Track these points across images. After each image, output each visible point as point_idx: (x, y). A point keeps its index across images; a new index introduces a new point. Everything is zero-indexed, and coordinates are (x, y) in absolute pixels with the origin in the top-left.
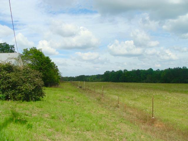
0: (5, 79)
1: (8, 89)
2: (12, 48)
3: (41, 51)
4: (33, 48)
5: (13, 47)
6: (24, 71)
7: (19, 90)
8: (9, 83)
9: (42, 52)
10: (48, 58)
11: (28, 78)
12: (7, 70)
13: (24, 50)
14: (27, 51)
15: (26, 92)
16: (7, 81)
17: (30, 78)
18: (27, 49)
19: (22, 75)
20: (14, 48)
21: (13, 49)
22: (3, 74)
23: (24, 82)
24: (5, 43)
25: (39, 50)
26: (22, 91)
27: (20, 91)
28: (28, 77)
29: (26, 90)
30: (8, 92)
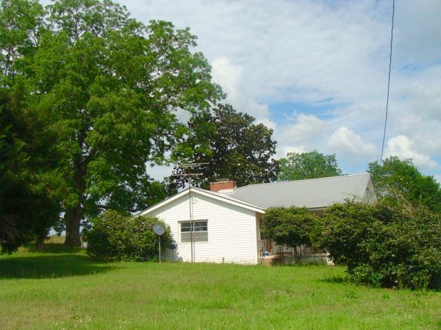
0: (381, 240)
1: (387, 262)
2: (329, 163)
3: (409, 164)
4: (391, 158)
5: (332, 158)
6: (417, 219)
7: (416, 263)
8: (389, 247)
9: (414, 165)
10: (429, 179)
11: (429, 235)
12: (380, 219)
13: (371, 165)
14: (378, 167)
15: (433, 268)
16: (386, 244)
17: (435, 233)
18: (376, 163)
19: (416, 228)
20: (334, 160)
21: (332, 164)
22: (375, 229)
23: (422, 245)
24: (314, 153)
25: (405, 162)
26: (425, 267)
27: (418, 267)
28: (430, 233)
29: (433, 263)
30: (387, 269)
